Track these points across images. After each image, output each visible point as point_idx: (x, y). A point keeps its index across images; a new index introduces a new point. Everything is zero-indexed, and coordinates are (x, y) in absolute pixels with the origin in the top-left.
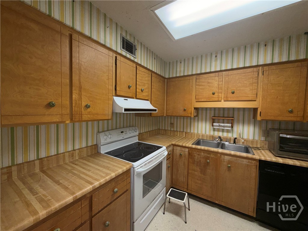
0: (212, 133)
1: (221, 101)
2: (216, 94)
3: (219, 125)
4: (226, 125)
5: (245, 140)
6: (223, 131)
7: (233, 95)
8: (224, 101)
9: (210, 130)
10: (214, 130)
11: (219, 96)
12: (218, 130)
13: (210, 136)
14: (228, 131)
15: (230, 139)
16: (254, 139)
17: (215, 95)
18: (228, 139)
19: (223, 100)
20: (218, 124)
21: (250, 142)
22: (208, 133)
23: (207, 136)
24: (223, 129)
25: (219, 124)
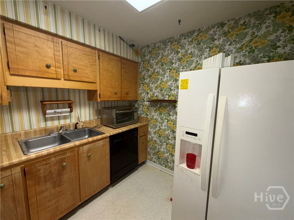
0: (43, 125)
1: (60, 79)
2: (52, 68)
3: (55, 112)
4: (64, 110)
5: (84, 123)
6: (59, 118)
7: (75, 73)
8: (65, 80)
9: (38, 121)
10: (46, 120)
11: (58, 72)
12: (52, 119)
13: (41, 131)
14: (65, 118)
15: (70, 126)
16: (90, 120)
17: (50, 69)
18: (67, 126)
19: (62, 79)
20: (53, 111)
21: (88, 123)
22: (35, 126)
23: (35, 132)
24: (59, 116)
25: (55, 110)
